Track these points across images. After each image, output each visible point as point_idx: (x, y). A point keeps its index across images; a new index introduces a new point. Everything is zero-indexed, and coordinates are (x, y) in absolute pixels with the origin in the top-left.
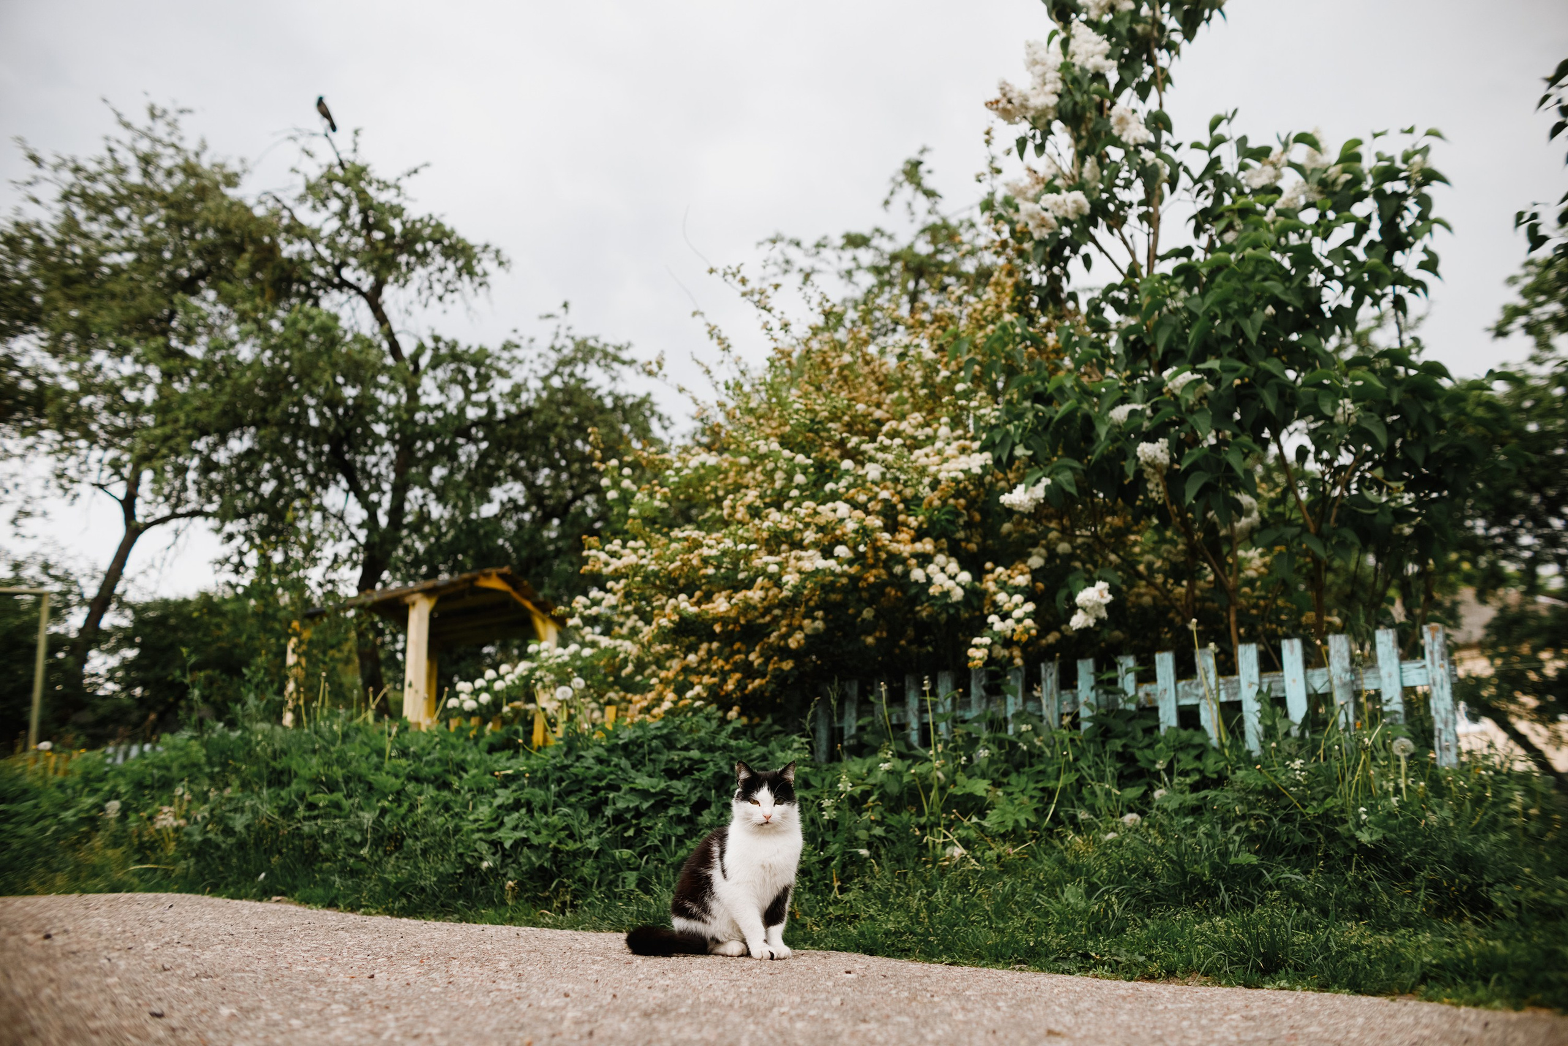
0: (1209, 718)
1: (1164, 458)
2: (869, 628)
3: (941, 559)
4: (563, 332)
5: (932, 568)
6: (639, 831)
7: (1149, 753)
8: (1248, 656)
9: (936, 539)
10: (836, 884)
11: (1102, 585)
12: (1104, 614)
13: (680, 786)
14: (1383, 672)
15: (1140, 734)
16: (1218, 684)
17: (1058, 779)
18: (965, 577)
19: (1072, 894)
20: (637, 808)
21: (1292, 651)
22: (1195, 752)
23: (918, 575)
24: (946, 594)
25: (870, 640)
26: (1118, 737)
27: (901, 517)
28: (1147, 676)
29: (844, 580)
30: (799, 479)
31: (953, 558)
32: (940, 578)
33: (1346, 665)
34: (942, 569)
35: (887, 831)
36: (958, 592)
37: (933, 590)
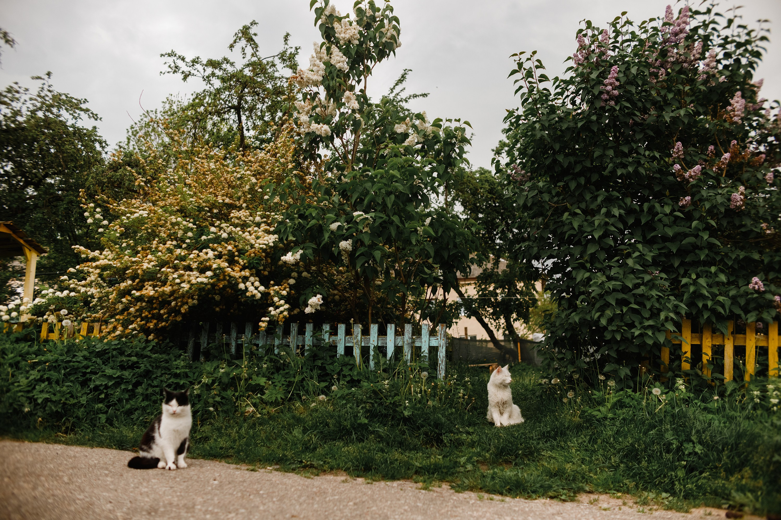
0: (357, 352)
1: (350, 248)
2: (217, 304)
3: (252, 279)
4: (46, 87)
5: (248, 284)
6: (107, 395)
7: (331, 366)
8: (374, 329)
9: (250, 269)
10: (199, 423)
11: (319, 296)
12: (319, 308)
13: (127, 374)
14: (423, 340)
15: (328, 358)
16: (361, 339)
17: (295, 377)
18: (262, 288)
19: (297, 432)
20: (106, 385)
21: (391, 329)
22: (349, 367)
23: (242, 286)
24: (254, 296)
25: (217, 309)
26: (320, 359)
27: (236, 258)
28: (334, 332)
29: (209, 286)
30: (190, 234)
31: (257, 279)
32: (251, 288)
33: (410, 336)
34: (253, 284)
35: (221, 399)
36: (259, 295)
37: (248, 294)
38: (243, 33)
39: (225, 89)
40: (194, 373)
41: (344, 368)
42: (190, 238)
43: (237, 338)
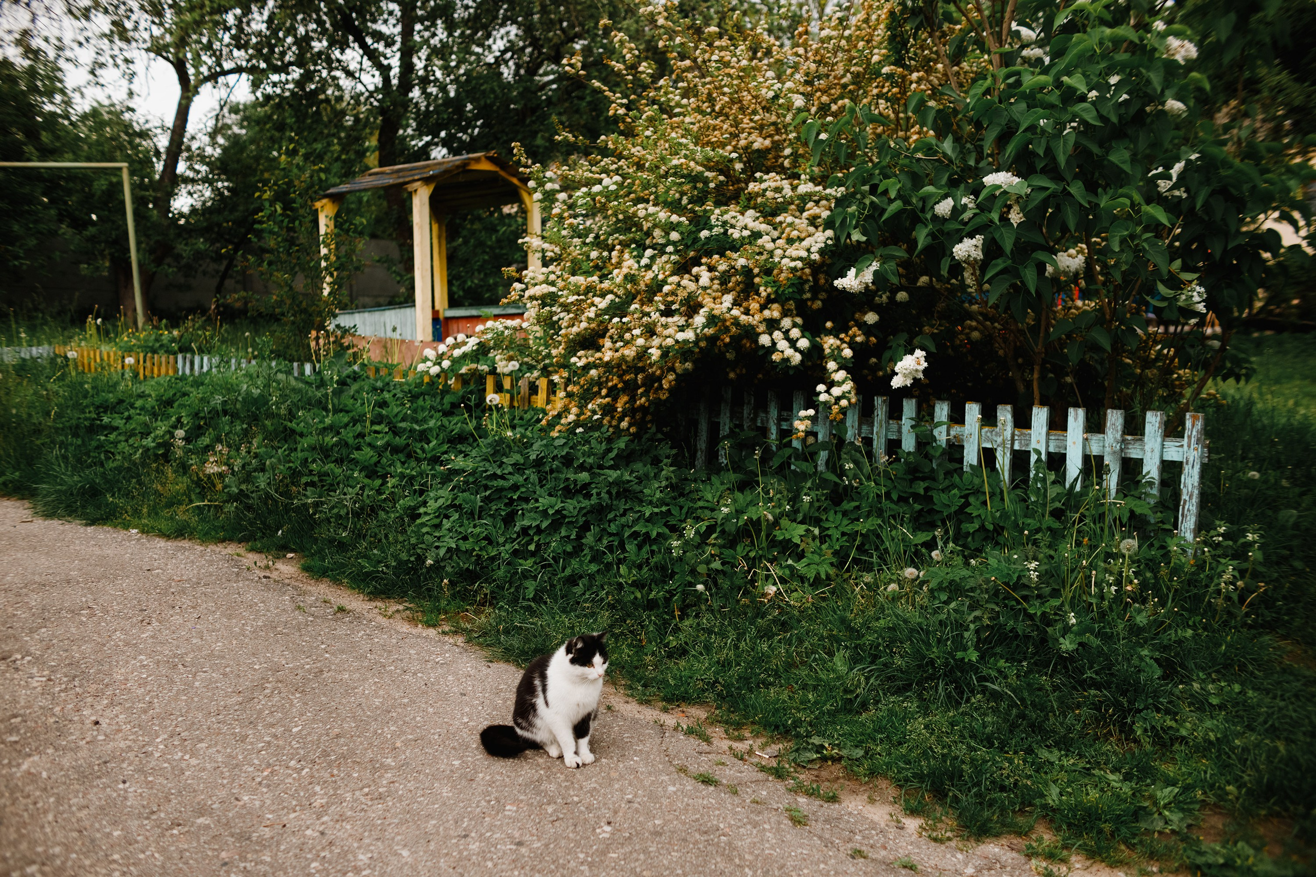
0: (1003, 461)
1: (978, 255)
2: (731, 365)
3: (786, 323)
5: (777, 335)
6: (538, 546)
7: (944, 497)
8: (1040, 416)
9: (782, 304)
10: (677, 613)
11: (919, 353)
12: (921, 376)
13: (571, 506)
14: (1147, 448)
16: (1013, 435)
18: (804, 343)
19: (840, 659)
20: (538, 526)
21: (1076, 419)
23: (765, 340)
24: (787, 360)
25: (732, 375)
26: (923, 479)
27: (756, 280)
28: (957, 417)
29: (703, 344)
30: (674, 236)
31: (799, 320)
32: (783, 345)
33: (1118, 436)
34: (786, 333)
35: (723, 564)
36: (797, 358)
37: (776, 357)
40: (681, 508)
41: (972, 500)
43: (780, 419)
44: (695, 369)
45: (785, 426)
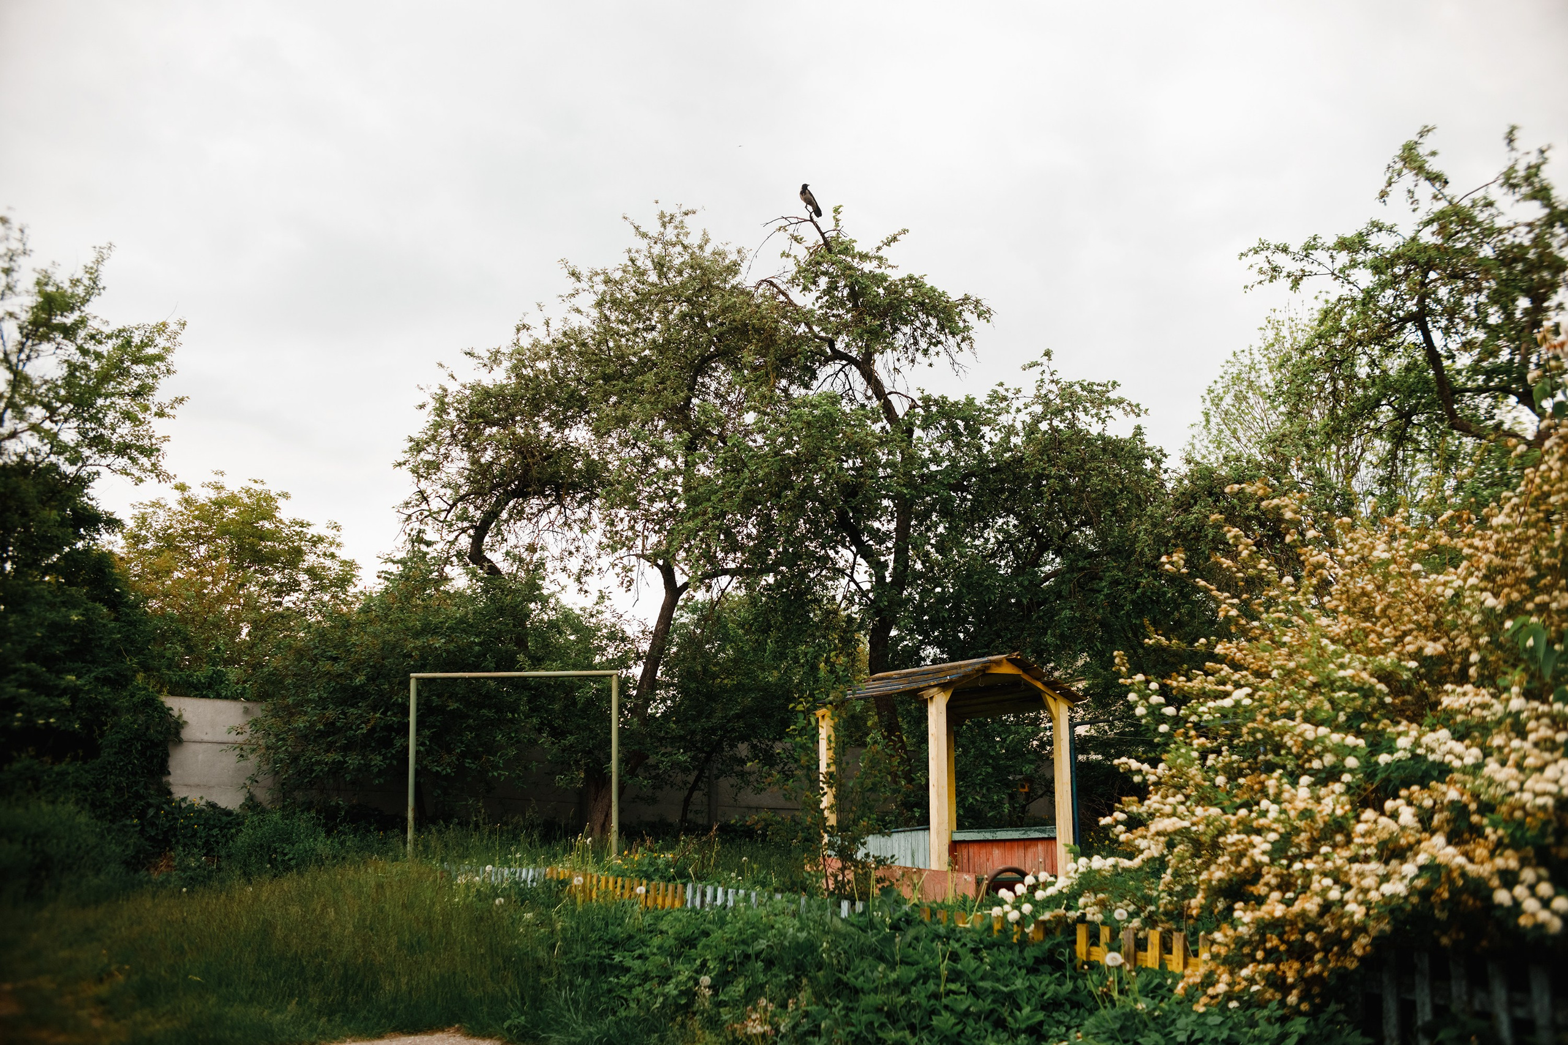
3: (1528, 875)
4: (1047, 377)
5: (1520, 891)
9: (1518, 850)
18: (1561, 902)
23: (1502, 897)
24: (1540, 927)
25: (1445, 940)
27: (1475, 818)
29: (1415, 900)
31: (1543, 872)
32: (1531, 905)
34: (1532, 888)
36: (1556, 924)
37: (1523, 921)
38: (1404, 159)
39: (1383, 286)
42: (1351, 771)
43: (1511, 1004)
44: (1396, 930)
45: (1520, 1013)
